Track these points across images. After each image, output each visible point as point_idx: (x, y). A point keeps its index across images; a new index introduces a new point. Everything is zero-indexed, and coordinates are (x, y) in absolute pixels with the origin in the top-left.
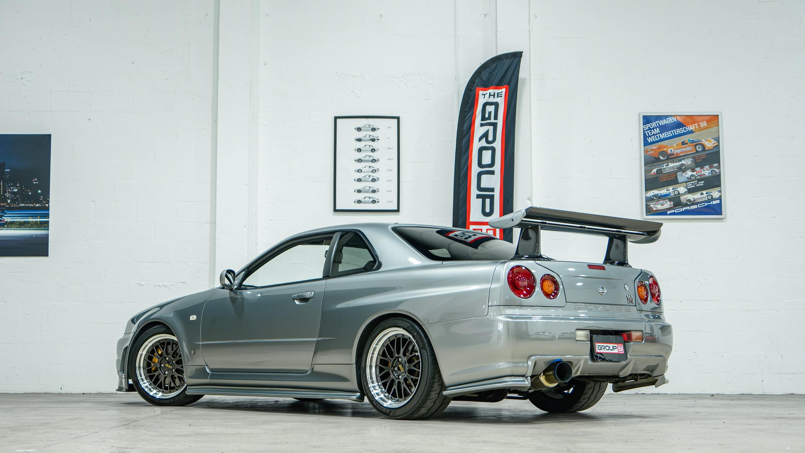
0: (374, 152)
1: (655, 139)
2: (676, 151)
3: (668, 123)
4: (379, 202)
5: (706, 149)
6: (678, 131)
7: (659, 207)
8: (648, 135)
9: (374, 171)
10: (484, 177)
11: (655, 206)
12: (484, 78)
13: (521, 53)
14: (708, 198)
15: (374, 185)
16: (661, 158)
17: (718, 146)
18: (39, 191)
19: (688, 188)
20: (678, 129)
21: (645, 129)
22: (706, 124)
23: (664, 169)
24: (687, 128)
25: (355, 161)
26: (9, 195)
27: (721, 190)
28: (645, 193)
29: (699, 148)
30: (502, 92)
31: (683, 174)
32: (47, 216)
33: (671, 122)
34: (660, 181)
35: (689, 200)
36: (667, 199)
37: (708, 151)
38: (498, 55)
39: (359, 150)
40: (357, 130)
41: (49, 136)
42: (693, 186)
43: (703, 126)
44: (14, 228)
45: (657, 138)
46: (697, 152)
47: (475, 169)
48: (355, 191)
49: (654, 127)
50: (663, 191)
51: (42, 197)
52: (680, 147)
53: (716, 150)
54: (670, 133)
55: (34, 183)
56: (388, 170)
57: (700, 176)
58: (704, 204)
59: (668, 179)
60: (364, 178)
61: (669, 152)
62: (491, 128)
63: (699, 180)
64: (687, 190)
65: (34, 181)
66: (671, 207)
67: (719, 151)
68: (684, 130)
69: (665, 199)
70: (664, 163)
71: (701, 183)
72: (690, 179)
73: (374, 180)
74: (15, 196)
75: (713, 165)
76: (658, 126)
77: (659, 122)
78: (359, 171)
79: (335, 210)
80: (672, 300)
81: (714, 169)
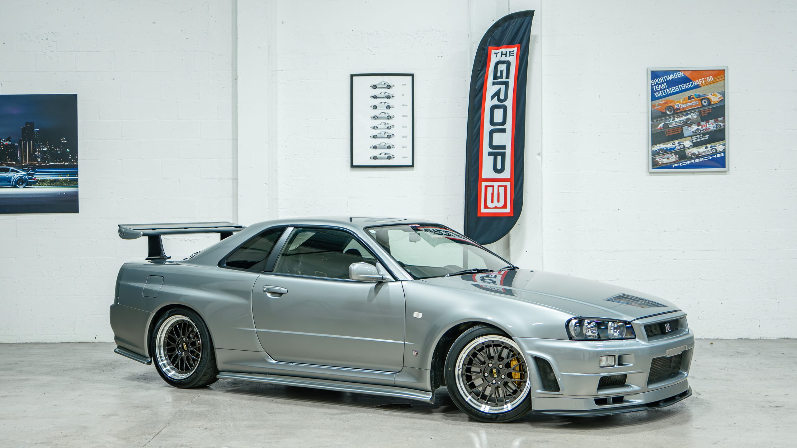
0: (389, 109)
1: (662, 94)
2: (683, 106)
3: (675, 78)
4: (394, 158)
5: (712, 104)
6: (685, 86)
7: (665, 161)
8: (655, 90)
9: (389, 128)
10: (495, 135)
11: (661, 160)
12: (496, 37)
13: (533, 11)
14: (712, 152)
15: (390, 142)
16: (668, 112)
17: (723, 101)
18: (68, 150)
19: (693, 141)
20: (685, 84)
21: (653, 84)
22: (712, 79)
23: (670, 123)
24: (694, 82)
25: (371, 117)
26: (39, 154)
27: (725, 144)
28: (652, 147)
29: (705, 102)
30: (514, 51)
31: (689, 128)
32: (76, 174)
33: (679, 77)
34: (666, 135)
35: (694, 154)
36: (672, 153)
37: (713, 105)
38: (510, 13)
39: (375, 107)
40: (373, 87)
41: (76, 95)
42: (698, 140)
43: (709, 81)
44: (45, 186)
45: (665, 93)
46: (703, 106)
47: (487, 127)
48: (371, 147)
49: (662, 82)
50: (669, 145)
51: (70, 156)
52: (686, 102)
53: (721, 104)
54: (677, 87)
55: (63, 142)
56: (403, 127)
57: (705, 130)
58: (708, 157)
59: (674, 133)
60: (379, 134)
61: (676, 106)
62: (503, 87)
63: (704, 134)
64: (692, 144)
65: (62, 140)
66: (676, 161)
67: (724, 106)
68: (690, 84)
69: (671, 153)
70: (671, 118)
71: (706, 137)
72: (695, 133)
73: (389, 137)
74: (44, 156)
75: (718, 119)
76: (665, 81)
77: (667, 78)
78: (375, 128)
79: (352, 166)
80: (676, 250)
81: (719, 123)
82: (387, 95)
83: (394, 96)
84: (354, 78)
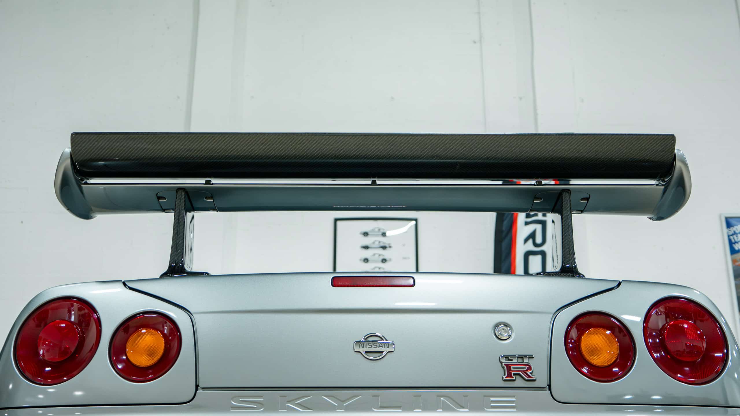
8: (734, 242)
21: (729, 233)
40: (363, 235)
62: (539, 227)
82: (382, 244)
83: (392, 245)
84: (339, 223)
